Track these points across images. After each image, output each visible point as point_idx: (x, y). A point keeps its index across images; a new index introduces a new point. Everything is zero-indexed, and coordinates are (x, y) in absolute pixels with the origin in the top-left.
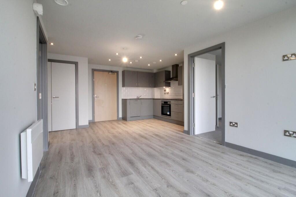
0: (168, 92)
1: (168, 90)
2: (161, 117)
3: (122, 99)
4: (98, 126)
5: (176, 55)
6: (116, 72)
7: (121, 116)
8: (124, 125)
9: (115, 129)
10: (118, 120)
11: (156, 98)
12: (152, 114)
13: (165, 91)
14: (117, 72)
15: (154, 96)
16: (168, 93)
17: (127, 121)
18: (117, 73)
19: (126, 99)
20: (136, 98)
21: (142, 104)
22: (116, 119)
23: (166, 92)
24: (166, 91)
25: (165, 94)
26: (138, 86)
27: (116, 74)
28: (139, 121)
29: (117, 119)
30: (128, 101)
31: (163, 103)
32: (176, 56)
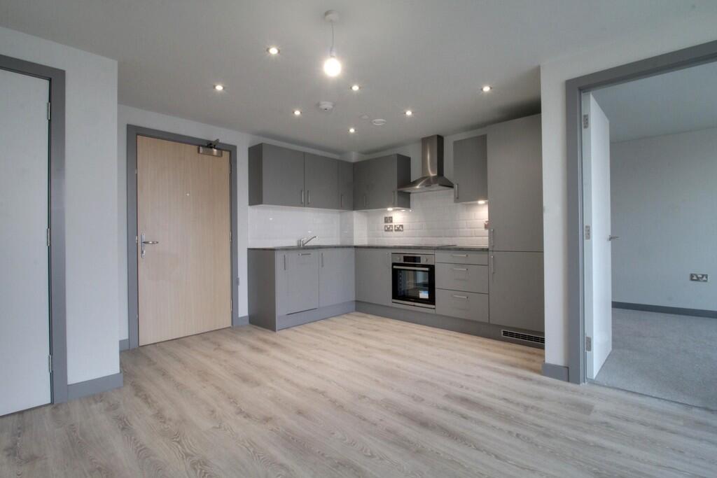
0: (402, 226)
1: (399, 216)
2: (392, 307)
3: (251, 251)
4: (164, 374)
5: (486, 89)
6: (226, 150)
7: (243, 311)
8: (274, 352)
9: (258, 384)
10: (235, 327)
11: (356, 243)
12: (353, 298)
13: (388, 220)
14: (232, 150)
15: (351, 236)
16: (399, 229)
17: (274, 330)
18: (230, 152)
19: (273, 250)
20: (294, 243)
21: (323, 266)
22: (227, 322)
23: (393, 224)
24: (391, 222)
25: (388, 230)
26: (305, 203)
27: (226, 154)
28: (315, 325)
29: (230, 325)
30: (279, 257)
31: (402, 262)
32: (488, 94)
